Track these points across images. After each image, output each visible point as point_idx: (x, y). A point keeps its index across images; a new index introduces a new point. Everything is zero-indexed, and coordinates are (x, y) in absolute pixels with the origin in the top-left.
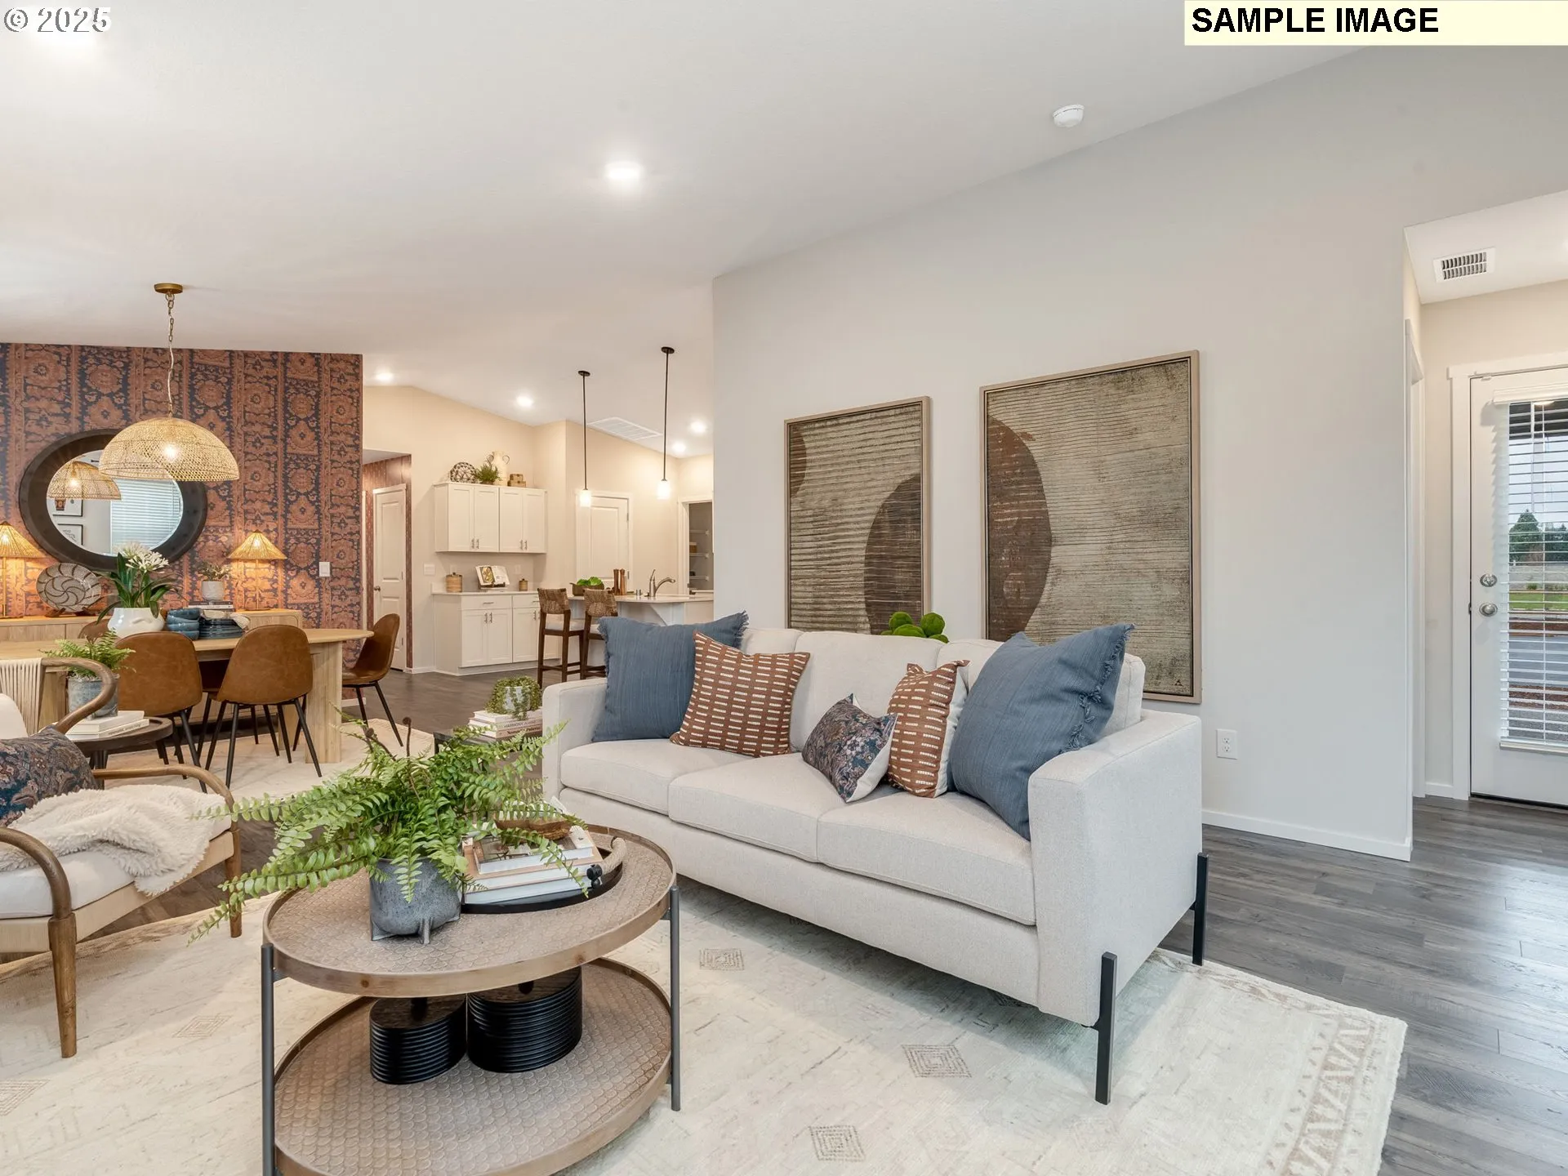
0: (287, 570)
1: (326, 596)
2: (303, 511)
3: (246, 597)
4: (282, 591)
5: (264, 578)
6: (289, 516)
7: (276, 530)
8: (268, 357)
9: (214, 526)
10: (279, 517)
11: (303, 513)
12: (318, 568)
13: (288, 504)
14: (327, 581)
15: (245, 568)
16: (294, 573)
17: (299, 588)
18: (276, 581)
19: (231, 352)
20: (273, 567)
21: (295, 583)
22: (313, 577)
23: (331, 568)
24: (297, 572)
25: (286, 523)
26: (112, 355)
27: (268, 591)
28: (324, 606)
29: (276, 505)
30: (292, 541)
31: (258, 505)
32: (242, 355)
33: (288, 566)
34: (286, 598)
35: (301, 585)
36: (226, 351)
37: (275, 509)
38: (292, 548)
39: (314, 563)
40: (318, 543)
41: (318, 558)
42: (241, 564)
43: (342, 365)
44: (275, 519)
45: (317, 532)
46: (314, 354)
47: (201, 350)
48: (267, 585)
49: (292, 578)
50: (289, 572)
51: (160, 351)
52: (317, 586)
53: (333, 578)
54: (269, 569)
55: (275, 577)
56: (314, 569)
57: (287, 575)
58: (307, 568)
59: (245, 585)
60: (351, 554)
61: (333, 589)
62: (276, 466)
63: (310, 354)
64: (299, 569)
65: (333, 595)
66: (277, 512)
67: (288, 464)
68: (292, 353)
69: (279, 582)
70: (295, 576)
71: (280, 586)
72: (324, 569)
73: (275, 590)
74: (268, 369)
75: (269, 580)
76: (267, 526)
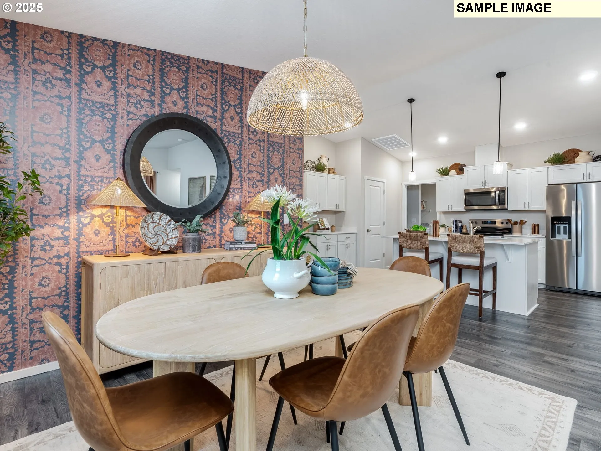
19: (243, 68)
26: (180, 61)
32: (248, 71)
51: (206, 62)
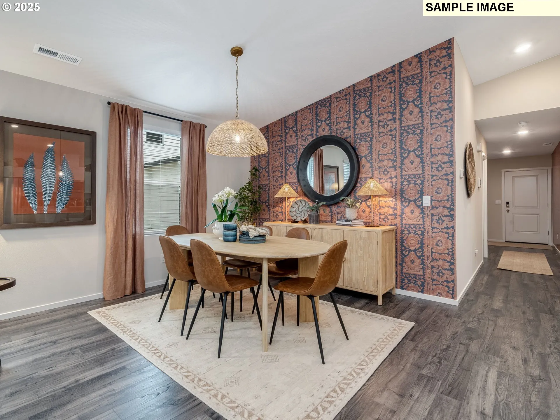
0: (402, 202)
1: (428, 220)
2: (412, 162)
3: (380, 218)
4: (400, 216)
5: (389, 207)
6: (403, 167)
7: (396, 177)
8: (390, 70)
9: (365, 178)
10: (397, 169)
11: (412, 164)
12: (422, 201)
13: (403, 158)
14: (429, 209)
15: (379, 201)
16: (407, 204)
17: (409, 214)
18: (396, 209)
20: (394, 200)
21: (407, 210)
22: (419, 207)
23: (432, 200)
24: (409, 203)
25: (401, 172)
27: (391, 215)
28: (427, 227)
29: (395, 161)
30: (406, 183)
31: (386, 163)
33: (403, 199)
34: (402, 220)
35: (411, 212)
36: (368, 78)
37: (395, 164)
38: (405, 187)
39: (419, 197)
40: (422, 183)
41: (422, 193)
42: (377, 199)
43: (438, 53)
44: (396, 170)
45: (421, 176)
46: (418, 54)
47: (357, 83)
48: (391, 211)
49: (405, 207)
50: (404, 203)
52: (421, 213)
53: (433, 208)
54: (392, 201)
55: (395, 207)
56: (420, 201)
57: (402, 205)
58: (415, 201)
59: (379, 211)
60: (446, 189)
61: (433, 215)
62: (395, 137)
63: (415, 56)
64: (410, 201)
65: (432, 220)
66: (396, 166)
67: (403, 133)
68: (403, 61)
69: (398, 210)
70: (407, 206)
71: (398, 212)
72: (426, 201)
73: (395, 215)
74: (390, 77)
75: (392, 208)
76: (391, 175)
